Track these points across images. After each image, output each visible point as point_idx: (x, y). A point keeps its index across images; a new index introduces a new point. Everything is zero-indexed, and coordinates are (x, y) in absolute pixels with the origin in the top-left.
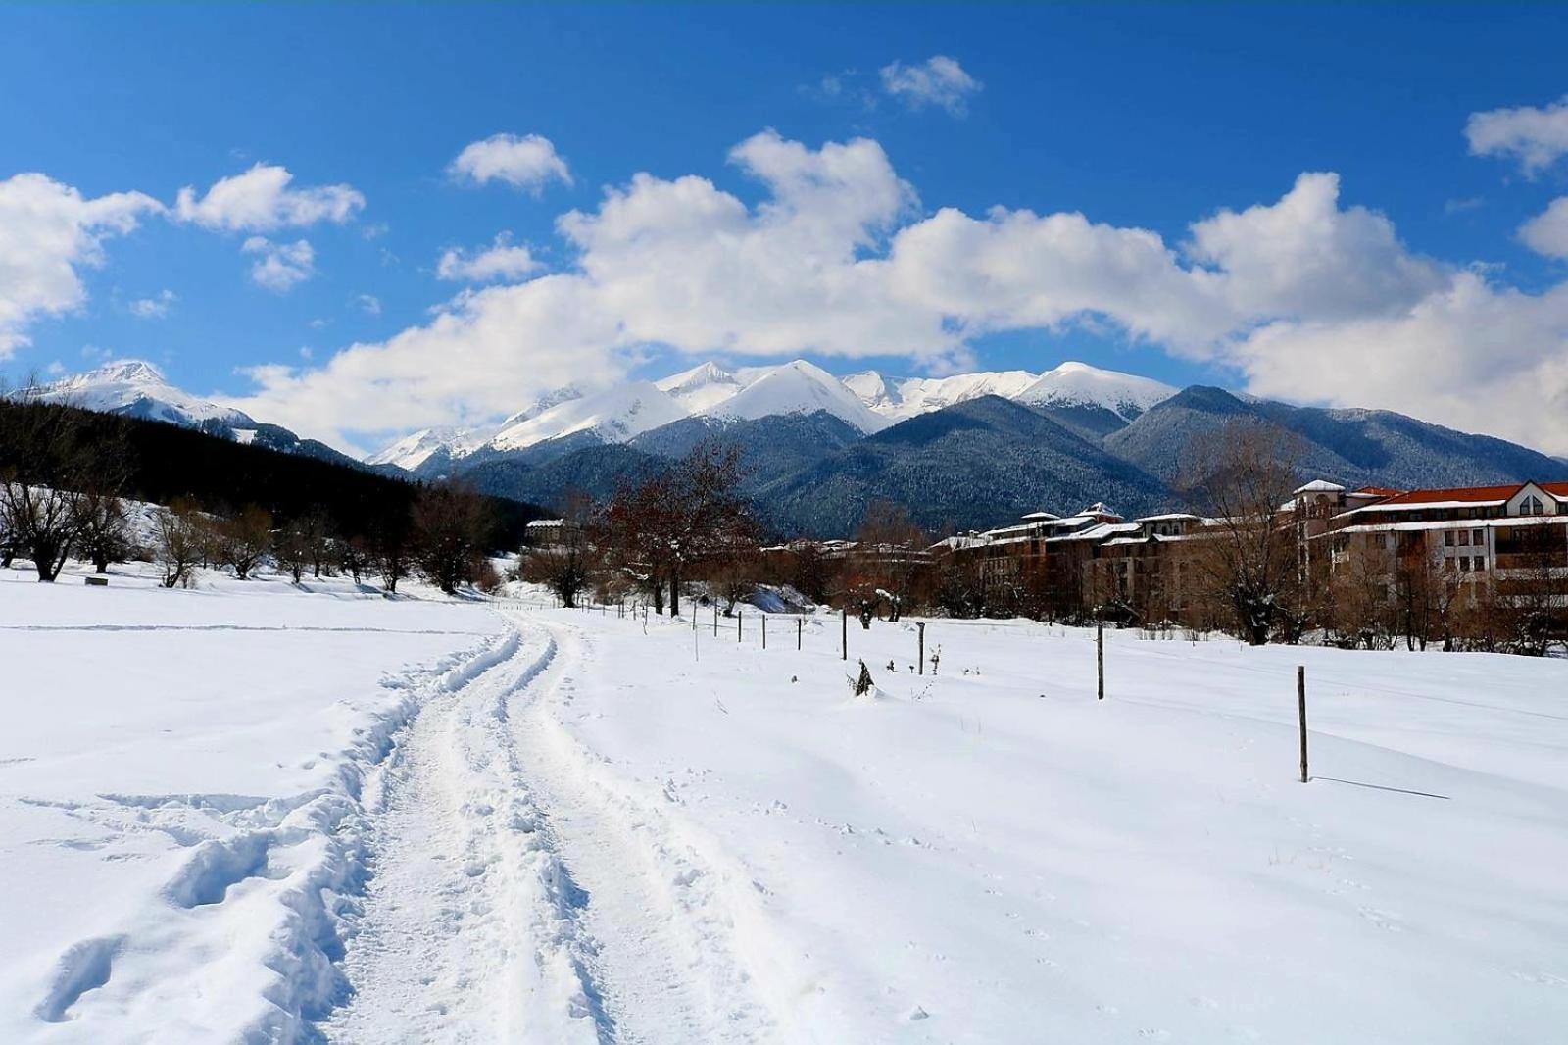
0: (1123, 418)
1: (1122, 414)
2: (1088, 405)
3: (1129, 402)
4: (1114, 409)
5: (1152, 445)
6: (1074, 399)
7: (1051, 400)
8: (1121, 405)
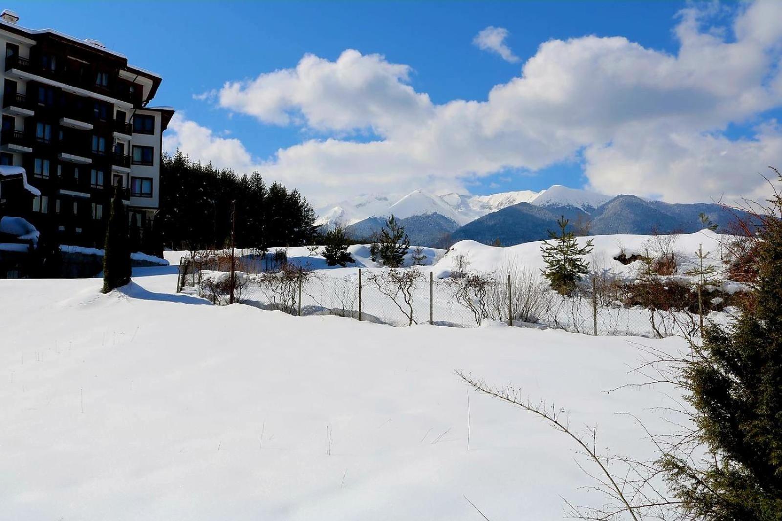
0: (585, 212)
1: (584, 210)
2: (568, 206)
3: (587, 204)
4: (580, 207)
5: (605, 224)
6: (561, 203)
7: (549, 204)
8: (583, 205)
